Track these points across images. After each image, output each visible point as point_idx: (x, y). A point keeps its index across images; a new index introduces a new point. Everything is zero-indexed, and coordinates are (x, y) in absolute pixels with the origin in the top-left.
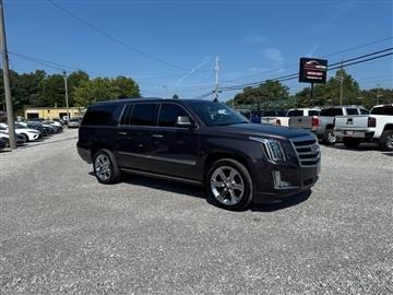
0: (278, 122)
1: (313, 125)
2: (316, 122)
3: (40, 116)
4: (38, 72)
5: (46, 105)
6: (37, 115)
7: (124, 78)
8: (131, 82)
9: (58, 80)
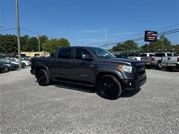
0: (136, 59)
1: (152, 60)
2: (153, 59)
3: (26, 55)
4: (25, 36)
5: (29, 50)
6: (25, 55)
7: (63, 39)
8: (66, 41)
9: (34, 39)
